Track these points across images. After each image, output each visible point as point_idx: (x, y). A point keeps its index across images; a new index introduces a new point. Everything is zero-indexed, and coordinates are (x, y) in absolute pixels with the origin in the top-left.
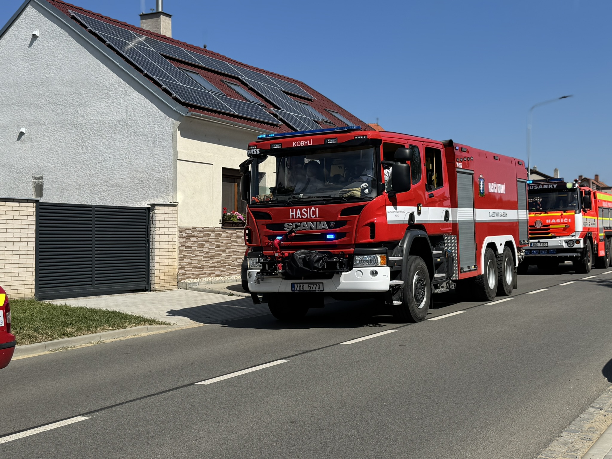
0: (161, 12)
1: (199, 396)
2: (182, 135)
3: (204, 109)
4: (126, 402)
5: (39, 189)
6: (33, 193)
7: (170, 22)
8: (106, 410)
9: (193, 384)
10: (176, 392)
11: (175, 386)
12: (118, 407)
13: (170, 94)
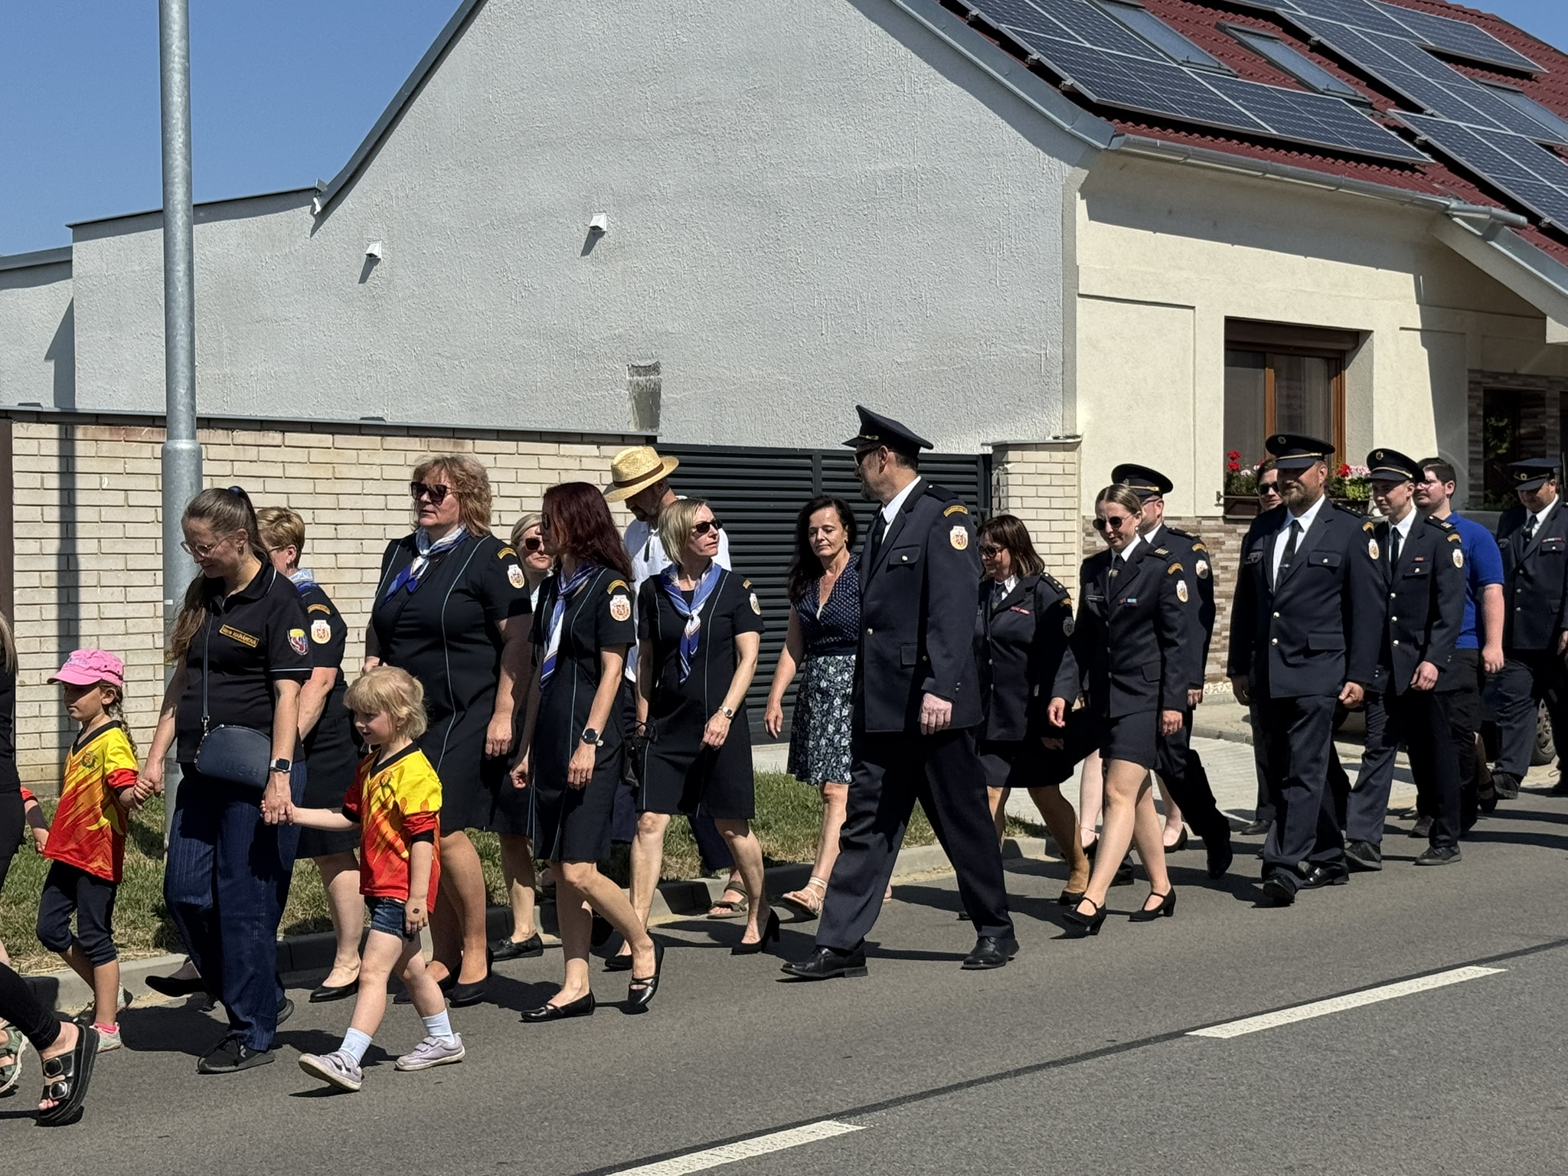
1: (1209, 1075)
2: (1093, 216)
3: (1164, 123)
4: (970, 1084)
5: (648, 403)
6: (630, 417)
8: (909, 1105)
9: (1180, 1034)
10: (1129, 1056)
11: (1122, 1040)
12: (947, 1096)
13: (1054, 80)
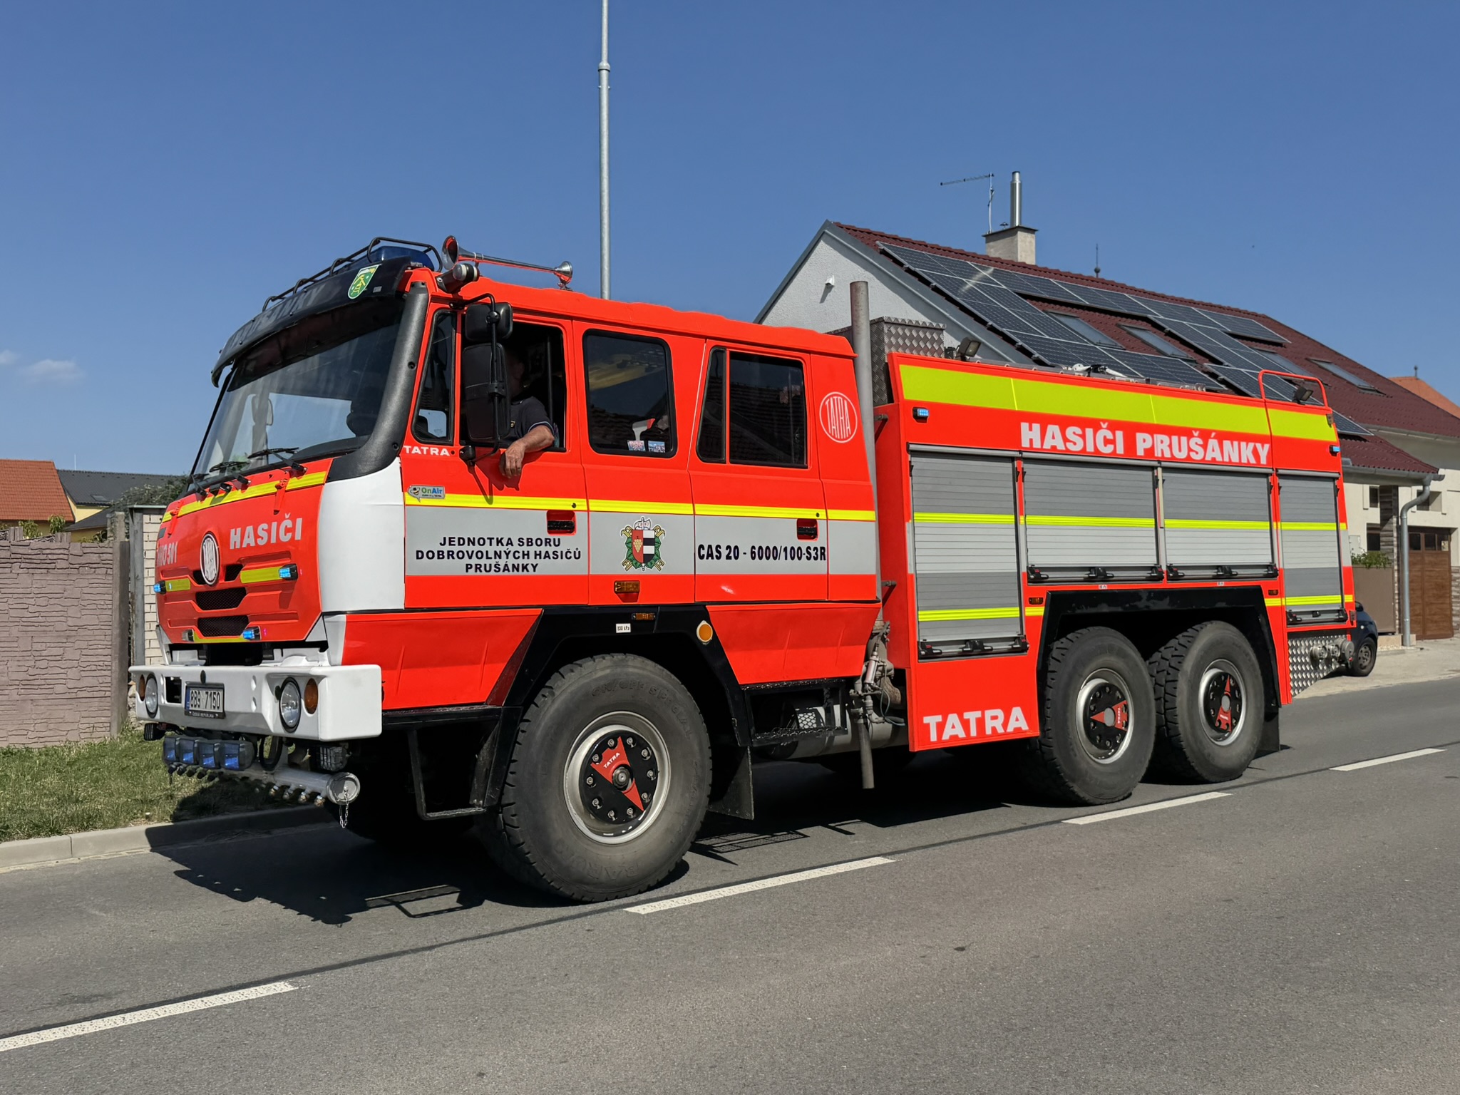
0: (1018, 227)
7: (1034, 241)
